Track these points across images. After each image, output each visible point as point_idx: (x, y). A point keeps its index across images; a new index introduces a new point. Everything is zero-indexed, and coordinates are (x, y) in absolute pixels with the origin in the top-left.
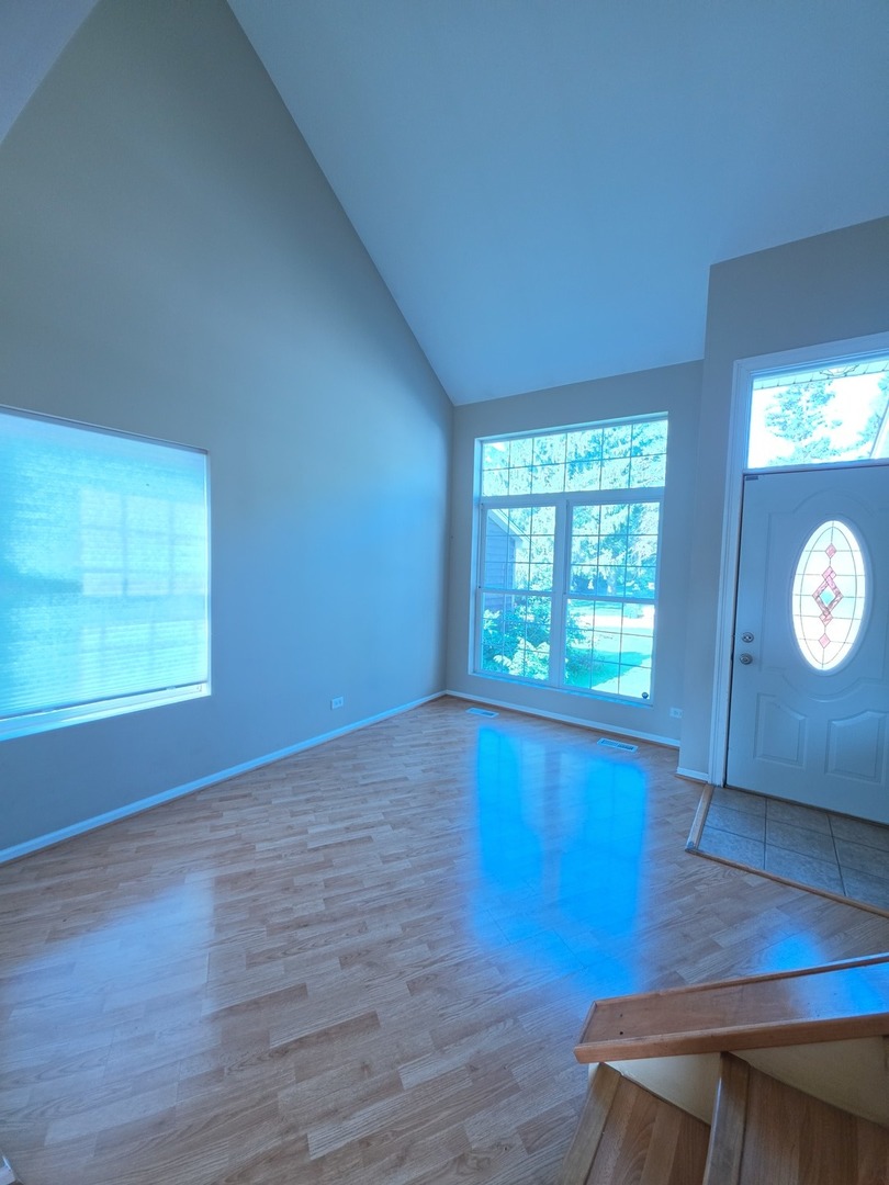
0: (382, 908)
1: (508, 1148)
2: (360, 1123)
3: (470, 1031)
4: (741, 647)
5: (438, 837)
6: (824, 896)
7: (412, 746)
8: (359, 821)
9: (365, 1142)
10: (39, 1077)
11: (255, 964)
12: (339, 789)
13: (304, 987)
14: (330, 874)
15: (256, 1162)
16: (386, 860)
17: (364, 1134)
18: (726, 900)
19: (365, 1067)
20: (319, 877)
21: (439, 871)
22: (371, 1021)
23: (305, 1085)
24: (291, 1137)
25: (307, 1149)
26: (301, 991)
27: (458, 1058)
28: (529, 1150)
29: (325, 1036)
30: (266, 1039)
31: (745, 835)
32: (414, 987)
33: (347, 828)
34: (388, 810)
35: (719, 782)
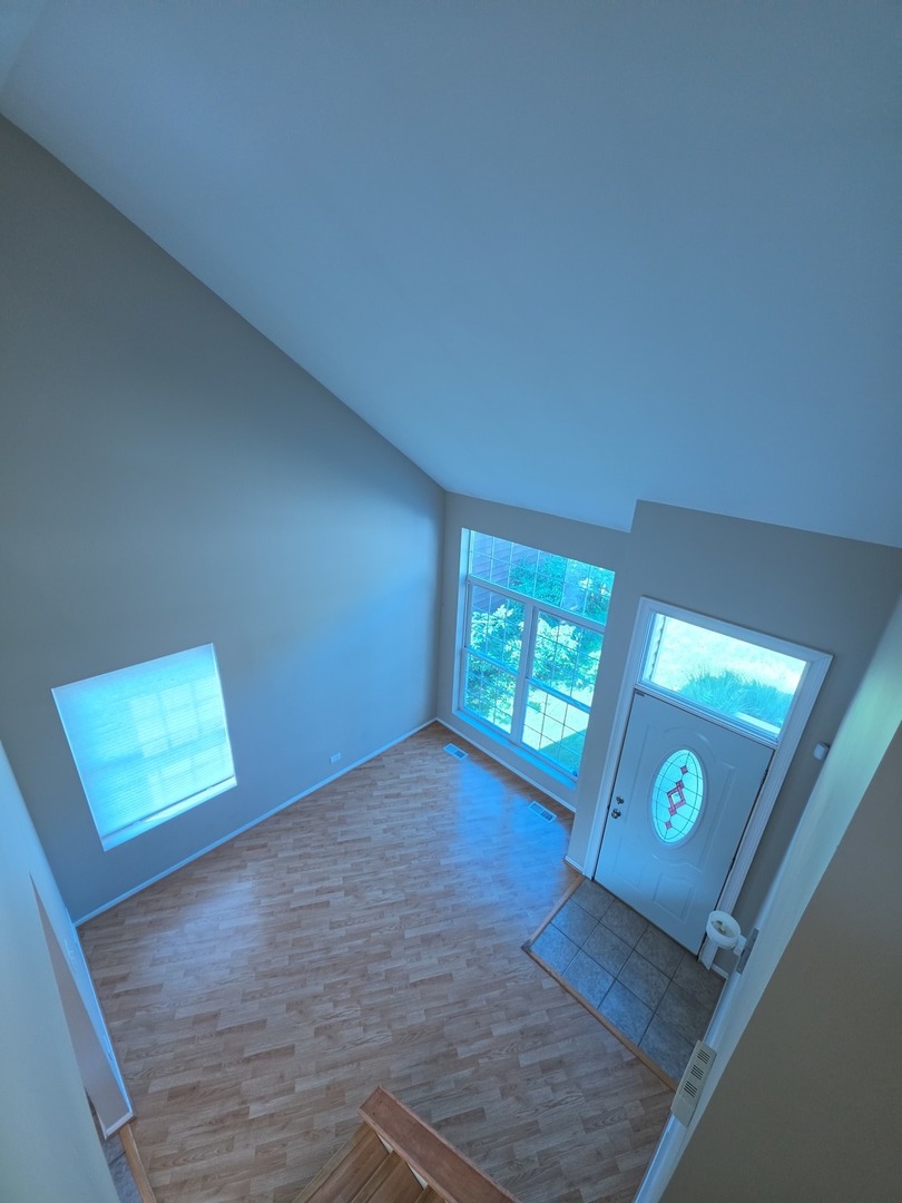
0: (319, 969)
1: (329, 1132)
2: (273, 1105)
3: (335, 1066)
4: (615, 804)
5: (370, 908)
6: (584, 1007)
7: (387, 797)
8: (326, 884)
9: (272, 1115)
10: (147, 1055)
11: (246, 1000)
12: (322, 846)
13: (265, 1021)
14: (298, 934)
15: (228, 1115)
16: (333, 926)
17: (273, 1111)
18: (520, 998)
19: (282, 1077)
20: (291, 936)
21: (359, 942)
22: (290, 1050)
23: (254, 1081)
24: (243, 1106)
25: (248, 1113)
26: (262, 1024)
27: (325, 1080)
28: (337, 1135)
29: (269, 1054)
30: (241, 1050)
31: (572, 937)
32: (318, 1032)
33: (317, 891)
34: (348, 874)
35: (590, 876)
